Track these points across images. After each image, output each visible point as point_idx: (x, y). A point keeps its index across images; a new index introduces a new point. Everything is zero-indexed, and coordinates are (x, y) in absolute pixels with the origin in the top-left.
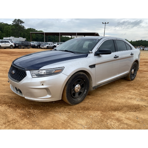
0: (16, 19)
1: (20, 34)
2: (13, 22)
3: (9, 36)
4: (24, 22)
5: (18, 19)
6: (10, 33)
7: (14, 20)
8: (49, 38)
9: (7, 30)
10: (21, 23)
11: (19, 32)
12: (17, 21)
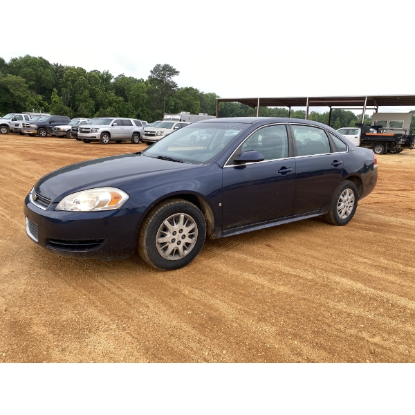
0: (159, 65)
1: (166, 105)
2: (152, 71)
4: (178, 72)
5: (165, 65)
6: (143, 100)
7: (154, 69)
9: (138, 95)
10: (170, 75)
11: (165, 98)
12: (161, 71)
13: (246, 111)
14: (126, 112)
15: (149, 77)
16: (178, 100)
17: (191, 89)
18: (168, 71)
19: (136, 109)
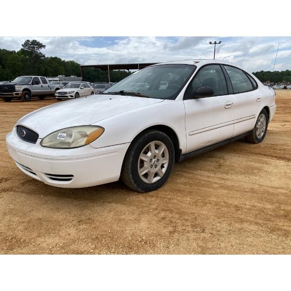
0: (28, 41)
1: (38, 70)
2: (23, 45)
3: (17, 74)
4: (44, 46)
5: (34, 41)
6: (19, 67)
7: (25, 43)
8: (88, 75)
9: (14, 63)
10: (38, 48)
11: (36, 65)
12: (31, 45)
13: (98, 73)
14: (5, 76)
15: (21, 49)
16: (47, 67)
17: (56, 58)
18: (36, 45)
19: (14, 75)
